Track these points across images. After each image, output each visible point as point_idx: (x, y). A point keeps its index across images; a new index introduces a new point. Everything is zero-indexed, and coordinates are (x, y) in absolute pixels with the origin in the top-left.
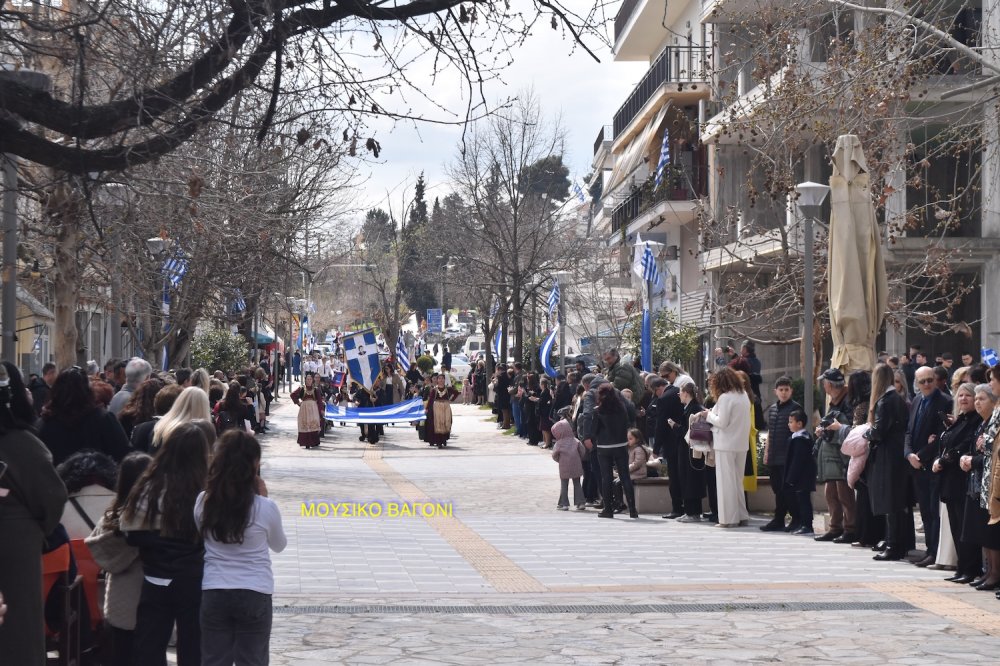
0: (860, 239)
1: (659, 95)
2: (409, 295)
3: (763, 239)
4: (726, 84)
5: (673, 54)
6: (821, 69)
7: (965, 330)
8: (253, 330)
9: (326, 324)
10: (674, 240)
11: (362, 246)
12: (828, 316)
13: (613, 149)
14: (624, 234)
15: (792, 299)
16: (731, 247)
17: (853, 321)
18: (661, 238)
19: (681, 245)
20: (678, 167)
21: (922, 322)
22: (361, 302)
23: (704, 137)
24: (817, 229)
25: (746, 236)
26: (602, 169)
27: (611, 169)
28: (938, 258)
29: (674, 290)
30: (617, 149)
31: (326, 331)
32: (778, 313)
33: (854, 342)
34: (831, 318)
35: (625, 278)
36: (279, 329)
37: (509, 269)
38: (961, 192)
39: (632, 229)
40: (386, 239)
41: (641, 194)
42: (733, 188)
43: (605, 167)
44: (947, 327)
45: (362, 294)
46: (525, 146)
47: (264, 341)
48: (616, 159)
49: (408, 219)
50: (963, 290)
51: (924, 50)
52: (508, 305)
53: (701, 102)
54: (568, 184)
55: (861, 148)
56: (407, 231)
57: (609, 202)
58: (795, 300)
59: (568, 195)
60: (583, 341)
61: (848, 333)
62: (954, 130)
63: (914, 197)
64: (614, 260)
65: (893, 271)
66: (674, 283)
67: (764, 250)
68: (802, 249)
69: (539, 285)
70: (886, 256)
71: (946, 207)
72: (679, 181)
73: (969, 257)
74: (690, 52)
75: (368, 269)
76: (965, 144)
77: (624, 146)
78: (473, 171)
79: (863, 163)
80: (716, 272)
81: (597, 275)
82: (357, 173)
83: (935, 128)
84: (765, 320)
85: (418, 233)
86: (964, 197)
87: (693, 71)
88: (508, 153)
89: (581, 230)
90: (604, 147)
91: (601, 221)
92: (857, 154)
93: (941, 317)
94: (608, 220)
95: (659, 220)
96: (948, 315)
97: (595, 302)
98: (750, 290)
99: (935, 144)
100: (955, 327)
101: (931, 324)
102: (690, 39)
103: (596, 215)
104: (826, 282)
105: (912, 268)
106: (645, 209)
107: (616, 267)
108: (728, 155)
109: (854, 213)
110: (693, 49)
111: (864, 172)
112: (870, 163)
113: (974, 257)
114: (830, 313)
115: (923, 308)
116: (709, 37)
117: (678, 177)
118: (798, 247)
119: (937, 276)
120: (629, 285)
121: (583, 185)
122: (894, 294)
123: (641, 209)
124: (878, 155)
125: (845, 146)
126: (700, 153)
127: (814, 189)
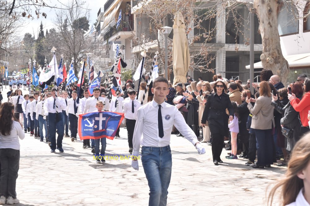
0: (182, 44)
2: (40, 60)
3: (153, 43)
7: (212, 71)
9: (13, 69)
10: (123, 44)
11: (24, 45)
12: (173, 67)
13: (104, 15)
14: (108, 41)
15: (161, 62)
16: (143, 45)
17: (180, 68)
18: (119, 43)
19: (126, 45)
20: (125, 20)
21: (200, 69)
22: (24, 62)
23: (132, 12)
24: (169, 40)
25: (147, 42)
27: (103, 21)
28: (204, 50)
30: (105, 15)
33: (180, 75)
35: (107, 55)
37: (73, 52)
38: (212, 30)
39: (110, 40)
40: (31, 42)
41: (113, 29)
42: (141, 27)
43: (101, 20)
44: (207, 70)
45: (24, 60)
46: (77, 14)
48: (105, 18)
50: (212, 59)
53: (131, 1)
54: (89, 26)
55: (182, 16)
56: (39, 40)
57: (103, 32)
58: (162, 62)
59: (89, 29)
61: (178, 72)
62: (211, 11)
63: (196, 31)
64: (104, 49)
65: (191, 53)
67: (152, 47)
69: (82, 57)
70: (189, 49)
71: (207, 34)
72: (125, 25)
73: (213, 49)
75: (26, 52)
76: (214, 16)
77: (107, 14)
78: (61, 21)
79: (183, 21)
81: (100, 54)
83: (205, 11)
86: (213, 32)
88: (72, 16)
89: (93, 40)
90: (101, 14)
91: (99, 37)
92: (181, 19)
93: (206, 67)
94: (102, 37)
95: (119, 37)
96: (207, 67)
98: (148, 60)
100: (209, 70)
101: (202, 69)
103: (98, 35)
105: (197, 52)
107: (105, 52)
108: (140, 17)
109: (180, 36)
111: (183, 24)
112: (185, 21)
113: (215, 49)
114: (173, 66)
115: (200, 65)
118: (163, 46)
119: (204, 55)
120: (109, 57)
121: (94, 26)
122: (191, 60)
123: (113, 34)
124: (186, 18)
125: (178, 18)
126: (131, 17)
127: (168, 29)
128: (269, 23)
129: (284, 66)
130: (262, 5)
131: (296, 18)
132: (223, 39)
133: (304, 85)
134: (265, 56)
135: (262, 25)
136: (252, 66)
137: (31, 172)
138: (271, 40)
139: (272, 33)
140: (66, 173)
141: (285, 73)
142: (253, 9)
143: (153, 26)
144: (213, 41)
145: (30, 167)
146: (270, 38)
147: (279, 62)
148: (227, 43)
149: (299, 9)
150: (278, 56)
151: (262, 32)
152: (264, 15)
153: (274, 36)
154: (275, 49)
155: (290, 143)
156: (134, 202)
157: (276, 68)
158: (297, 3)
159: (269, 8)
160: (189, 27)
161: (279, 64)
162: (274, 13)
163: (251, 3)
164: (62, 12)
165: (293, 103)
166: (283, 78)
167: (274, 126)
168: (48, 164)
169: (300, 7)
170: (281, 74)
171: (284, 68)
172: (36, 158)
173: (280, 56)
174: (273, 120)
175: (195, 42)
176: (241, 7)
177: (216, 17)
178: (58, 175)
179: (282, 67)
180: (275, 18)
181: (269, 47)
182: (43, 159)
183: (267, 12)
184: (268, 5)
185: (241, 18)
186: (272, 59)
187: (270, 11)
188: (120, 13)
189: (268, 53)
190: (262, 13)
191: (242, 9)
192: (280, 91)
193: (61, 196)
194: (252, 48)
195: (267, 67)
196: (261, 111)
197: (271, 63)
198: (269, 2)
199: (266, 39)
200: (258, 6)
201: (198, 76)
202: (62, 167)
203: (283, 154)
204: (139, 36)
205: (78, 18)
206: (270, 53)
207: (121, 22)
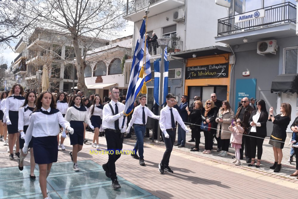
0: (46, 78)
1: (21, 58)
4: (30, 57)
5: (23, 53)
6: (42, 57)
16: (30, 77)
17: (45, 87)
18: (20, 75)
19: (23, 76)
20: (23, 67)
24: (41, 76)
26: (12, 66)
28: (55, 81)
32: (35, 86)
33: (45, 90)
35: (15, 80)
39: (16, 74)
41: (17, 70)
42: (30, 70)
48: (14, 65)
50: (58, 84)
51: (55, 56)
53: (26, 59)
57: (13, 70)
58: (37, 84)
60: (9, 88)
62: (58, 66)
63: (52, 73)
64: (13, 78)
65: (50, 81)
66: (21, 81)
67: (34, 78)
68: (39, 78)
69: (3, 80)
70: (49, 80)
71: (57, 75)
72: (23, 69)
73: (58, 80)
74: (25, 53)
77: (15, 63)
79: (47, 68)
80: (27, 80)
81: (11, 79)
84: (33, 86)
86: (59, 74)
87: (26, 55)
89: (9, 74)
90: (13, 63)
91: (11, 72)
93: (55, 87)
94: (13, 72)
95: (20, 73)
97: (11, 83)
99: (56, 67)
100: (57, 88)
102: (25, 51)
104: (41, 82)
105: (52, 81)
108: (29, 66)
109: (46, 75)
111: (47, 70)
114: (42, 86)
115: (53, 86)
116: (28, 51)
118: (38, 78)
120: (15, 81)
121: (9, 68)
122: (50, 84)
123: (17, 72)
124: (49, 68)
125: (45, 66)
126: (26, 65)
127: (40, 71)
128: (81, 72)
131: (90, 71)
132: (63, 77)
134: (79, 84)
135: (78, 72)
136: (74, 88)
142: (75, 66)
143: (34, 69)
144: (59, 77)
147: (84, 87)
148: (64, 78)
149: (92, 68)
151: (78, 75)
153: (82, 77)
158: (91, 66)
160: (50, 71)
162: (83, 69)
163: (74, 64)
171: (85, 89)
173: (84, 85)
175: (52, 77)
176: (70, 65)
177: (60, 68)
180: (83, 70)
181: (80, 81)
184: (81, 65)
185: (70, 69)
186: (81, 86)
187: (81, 68)
188: (21, 63)
190: (78, 68)
194: (74, 81)
199: (79, 78)
200: (77, 65)
201: (52, 90)
204: (28, 73)
205: (2, 64)
206: (81, 83)
207: (21, 67)
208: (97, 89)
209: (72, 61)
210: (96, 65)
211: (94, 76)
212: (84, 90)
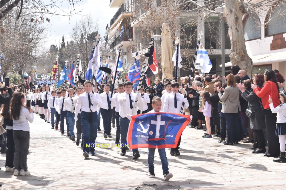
0: (168, 48)
1: (121, 16)
2: (61, 65)
4: (137, 13)
5: (124, 6)
8: (23, 74)
9: (41, 73)
10: (125, 51)
11: (50, 54)
14: (113, 49)
17: (167, 67)
18: (122, 50)
19: (127, 52)
20: (126, 33)
22: (50, 67)
23: (131, 26)
26: (108, 34)
27: (110, 34)
28: (186, 53)
29: (125, 63)
30: (111, 29)
31: (41, 74)
33: (167, 72)
34: (162, 67)
36: (30, 74)
38: (192, 35)
40: (56, 52)
41: (117, 39)
42: (139, 38)
44: (189, 69)
45: (50, 65)
46: (89, 28)
47: (26, 77)
48: (111, 31)
49: (61, 46)
52: (85, 67)
53: (131, 17)
54: (100, 38)
55: (168, 26)
56: (60, 50)
57: (110, 42)
59: (100, 41)
61: (165, 70)
63: (181, 38)
64: (111, 56)
66: (125, 61)
71: (188, 40)
72: (126, 36)
74: (128, 5)
75: (51, 59)
76: (192, 24)
77: (113, 28)
78: (76, 34)
79: (169, 30)
82: (47, 34)
85: (63, 49)
86: (192, 37)
88: (84, 29)
90: (108, 29)
92: (167, 28)
93: (188, 67)
94: (109, 46)
95: (121, 46)
96: (189, 66)
98: (142, 61)
101: (186, 68)
102: (128, 2)
103: (107, 45)
104: (161, 58)
106: (118, 43)
108: (138, 30)
109: (167, 42)
110: (129, 4)
111: (169, 32)
112: (171, 30)
115: (184, 65)
117: (126, 35)
119: (187, 57)
121: (103, 39)
123: (117, 43)
124: (173, 28)
125: (165, 26)
126: (131, 29)
127: (157, 36)
128: (236, 28)
129: (248, 63)
130: (230, 14)
131: (258, 25)
133: (265, 76)
134: (233, 55)
135: (230, 30)
136: (224, 65)
137: (45, 150)
138: (238, 42)
139: (239, 37)
140: (72, 150)
141: (250, 69)
142: (223, 18)
145: (44, 146)
146: (237, 41)
147: (245, 60)
149: (260, 17)
150: (244, 55)
151: (231, 36)
152: (232, 22)
153: (240, 39)
154: (241, 49)
155: (252, 122)
156: (124, 172)
157: (242, 64)
158: (258, 12)
159: (236, 16)
160: (175, 34)
161: (245, 61)
162: (241, 21)
163: (222, 12)
164: (77, 27)
165: (256, 91)
166: (248, 72)
167: (240, 110)
168: (59, 144)
169: (261, 15)
170: (247, 69)
171: (248, 64)
172: (50, 139)
173: (245, 55)
174: (239, 105)
178: (66, 152)
179: (247, 63)
180: (241, 24)
181: (236, 47)
182: (56, 140)
183: (234, 20)
184: (235, 14)
185: (214, 26)
186: (239, 57)
187: (237, 19)
188: (122, 27)
189: (236, 52)
190: (230, 21)
191: (217, 22)
192: (245, 82)
193: (65, 169)
195: (235, 64)
196: (228, 98)
197: (238, 60)
198: (235, 12)
199: (234, 42)
200: (227, 15)
202: (70, 146)
203: (248, 133)
206: (237, 52)
207: (123, 34)
208: (275, 62)
209: (217, 7)
210: (270, 10)
211: (266, 35)
212: (246, 65)
